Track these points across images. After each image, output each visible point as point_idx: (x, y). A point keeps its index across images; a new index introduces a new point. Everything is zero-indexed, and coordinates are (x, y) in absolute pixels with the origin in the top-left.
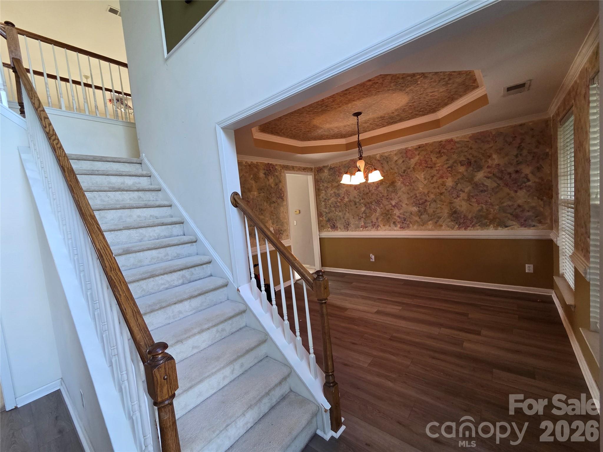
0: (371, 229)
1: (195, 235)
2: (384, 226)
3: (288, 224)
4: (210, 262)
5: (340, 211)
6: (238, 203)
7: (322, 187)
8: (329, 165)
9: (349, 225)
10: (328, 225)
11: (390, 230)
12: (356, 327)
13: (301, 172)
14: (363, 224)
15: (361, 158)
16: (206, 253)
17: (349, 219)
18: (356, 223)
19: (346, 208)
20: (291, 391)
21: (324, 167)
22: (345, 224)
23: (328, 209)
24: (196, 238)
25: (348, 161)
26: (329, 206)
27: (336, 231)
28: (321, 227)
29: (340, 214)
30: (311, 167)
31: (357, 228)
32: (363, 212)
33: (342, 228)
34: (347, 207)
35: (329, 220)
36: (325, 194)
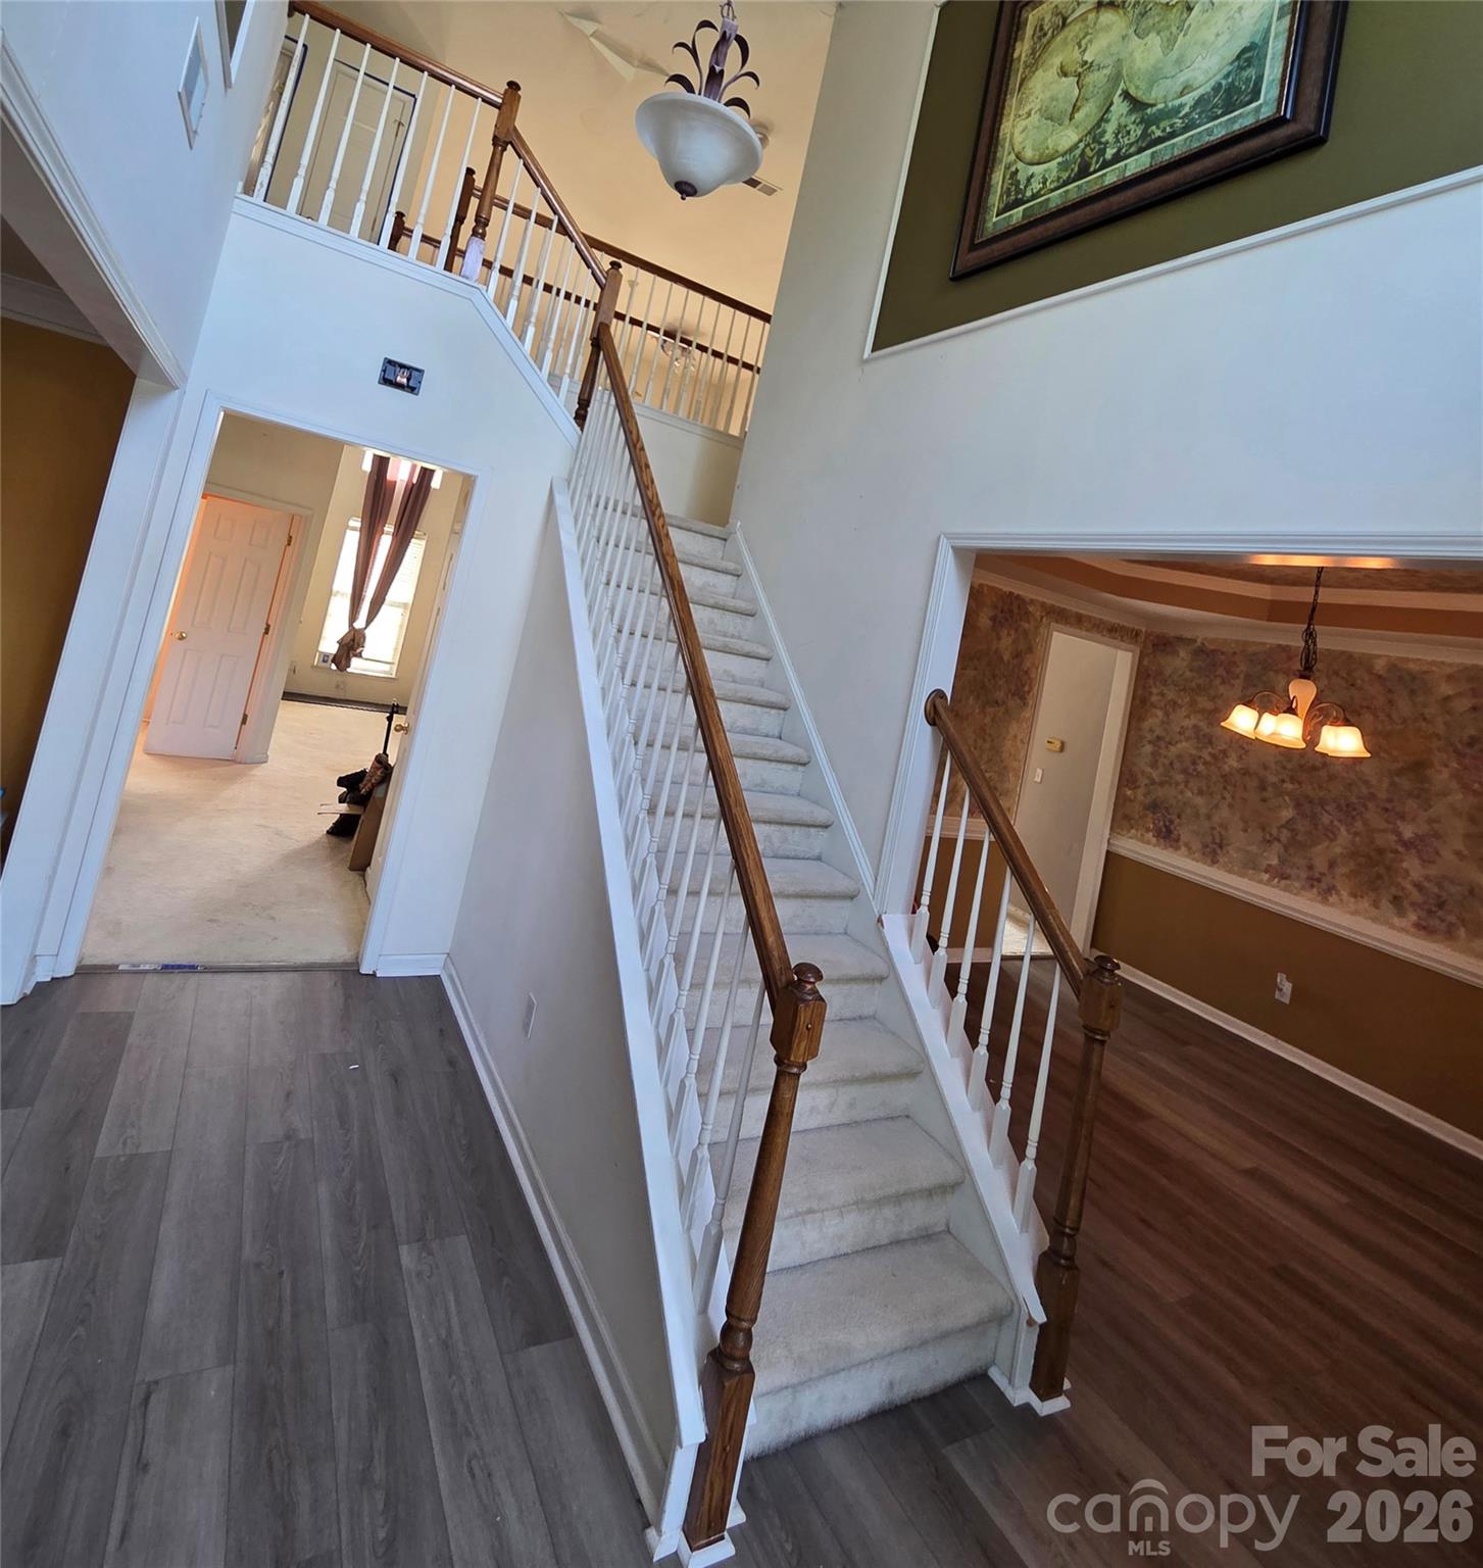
0: (1303, 888)
1: (809, 748)
2: (1355, 896)
3: (1020, 775)
4: (826, 827)
5: (1201, 793)
6: (940, 718)
7: (1159, 698)
8: (1199, 641)
9: (1221, 847)
10: (1148, 819)
11: (1374, 920)
12: (1164, 1181)
13: (1099, 636)
14: (1275, 862)
15: (1307, 673)
16: (821, 800)
17: (1226, 828)
18: (1249, 848)
19: (1225, 788)
20: (949, 1231)
21: (1180, 639)
22: (1209, 839)
23: (1161, 769)
24: (810, 757)
25: (1268, 646)
26: (1167, 762)
27: (1170, 849)
28: (1122, 818)
29: (1199, 801)
30: (1136, 627)
31: (1249, 866)
32: (1284, 822)
33: (1194, 848)
34: (1229, 788)
35: (1154, 807)
36: (1163, 722)
